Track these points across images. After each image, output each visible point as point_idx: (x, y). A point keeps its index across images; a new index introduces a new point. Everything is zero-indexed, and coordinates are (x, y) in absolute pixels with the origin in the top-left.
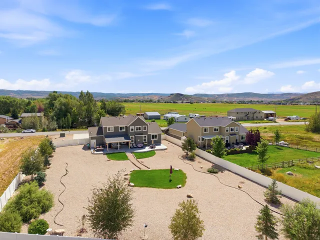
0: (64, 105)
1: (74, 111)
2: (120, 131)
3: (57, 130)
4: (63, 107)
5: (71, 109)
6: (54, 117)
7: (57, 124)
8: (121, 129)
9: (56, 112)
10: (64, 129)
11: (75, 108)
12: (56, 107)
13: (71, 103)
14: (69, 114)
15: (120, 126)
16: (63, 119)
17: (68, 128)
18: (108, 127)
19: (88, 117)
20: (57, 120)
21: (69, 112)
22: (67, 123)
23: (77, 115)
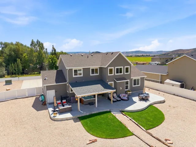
0: (14, 51)
1: (25, 56)
2: (91, 75)
3: (6, 76)
4: (13, 53)
5: (22, 54)
6: (3, 63)
7: (5, 70)
8: (93, 72)
9: (5, 58)
10: (14, 76)
11: (26, 54)
12: (6, 53)
13: (21, 49)
14: (19, 60)
15: (91, 67)
16: (13, 64)
17: (18, 74)
18: (74, 69)
19: (39, 63)
20: (6, 66)
21: (19, 58)
22: (16, 69)
23: (28, 61)
